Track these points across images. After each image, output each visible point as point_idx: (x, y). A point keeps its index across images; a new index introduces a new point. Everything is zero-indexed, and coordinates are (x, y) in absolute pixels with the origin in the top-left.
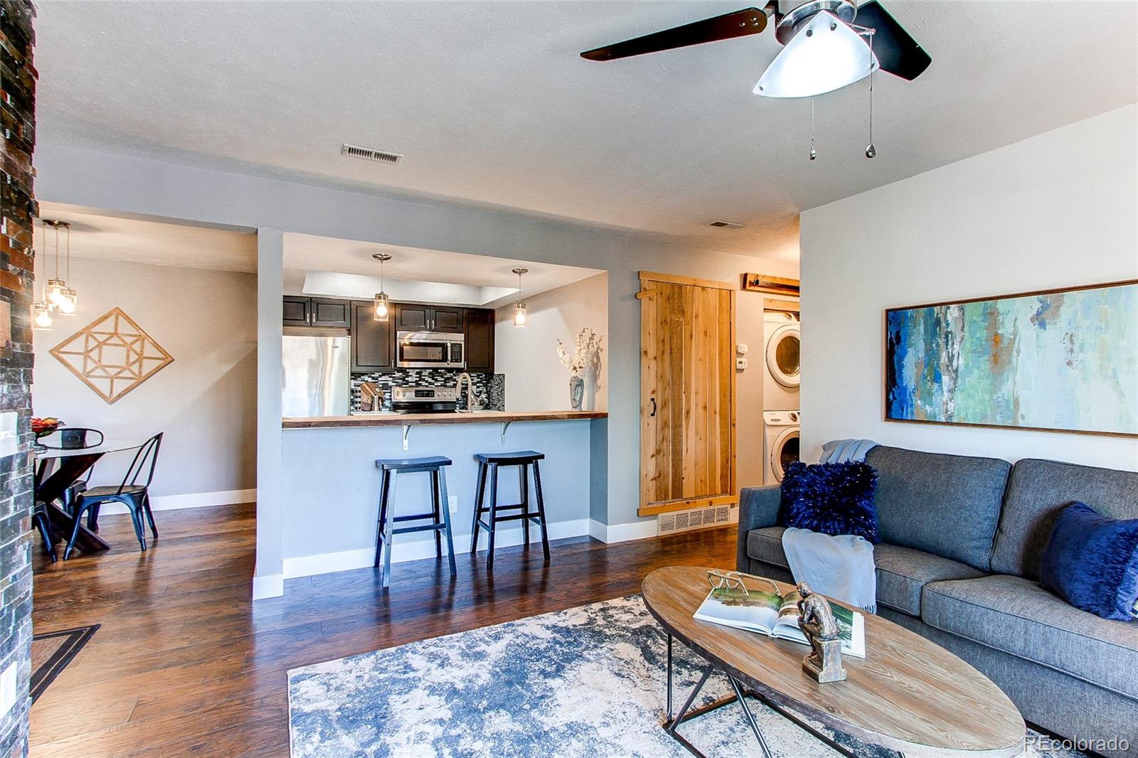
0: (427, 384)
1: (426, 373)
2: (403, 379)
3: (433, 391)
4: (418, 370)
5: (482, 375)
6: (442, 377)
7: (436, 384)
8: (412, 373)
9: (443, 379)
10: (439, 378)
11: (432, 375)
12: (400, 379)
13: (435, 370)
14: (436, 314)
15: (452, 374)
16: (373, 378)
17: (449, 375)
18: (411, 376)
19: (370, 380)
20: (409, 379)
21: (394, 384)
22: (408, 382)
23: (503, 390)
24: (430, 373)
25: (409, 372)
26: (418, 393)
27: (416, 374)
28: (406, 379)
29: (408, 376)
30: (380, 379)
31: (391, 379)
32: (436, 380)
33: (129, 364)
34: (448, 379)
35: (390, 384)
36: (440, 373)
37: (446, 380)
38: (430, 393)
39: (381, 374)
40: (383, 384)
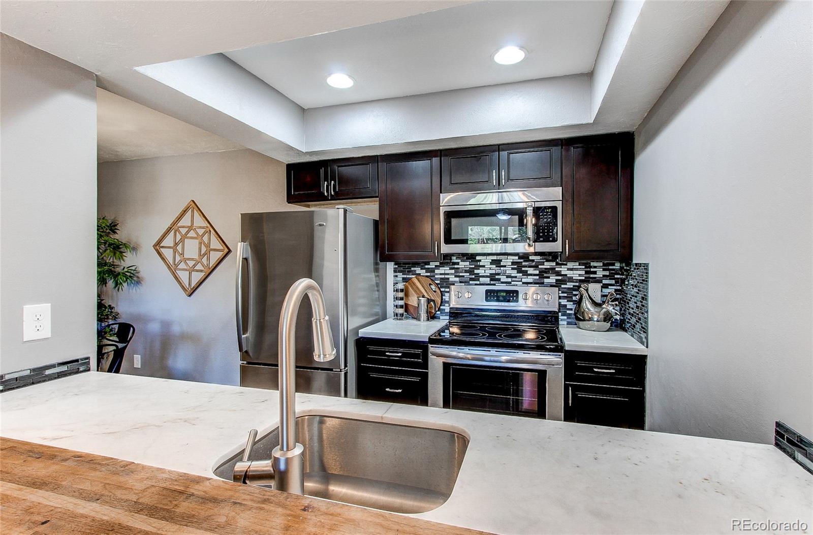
0: (509, 280)
1: (507, 261)
2: (471, 271)
3: (517, 292)
4: (495, 258)
5: (613, 264)
6: (536, 267)
7: (524, 280)
8: (485, 261)
9: (537, 272)
10: (531, 271)
11: (518, 267)
12: (466, 271)
13: (525, 257)
14: (509, 158)
15: (554, 264)
16: (428, 270)
17: (547, 265)
18: (484, 266)
19: (423, 272)
20: (481, 272)
21: (457, 279)
22: (478, 277)
23: (644, 298)
24: (513, 263)
25: (480, 261)
26: (491, 295)
27: (491, 264)
28: (476, 271)
29: (478, 267)
30: (437, 271)
31: (453, 271)
32: (525, 274)
33: (201, 256)
34: (547, 271)
35: (452, 278)
36: (533, 261)
37: (543, 274)
38: (512, 295)
39: (438, 264)
40: (441, 279)
